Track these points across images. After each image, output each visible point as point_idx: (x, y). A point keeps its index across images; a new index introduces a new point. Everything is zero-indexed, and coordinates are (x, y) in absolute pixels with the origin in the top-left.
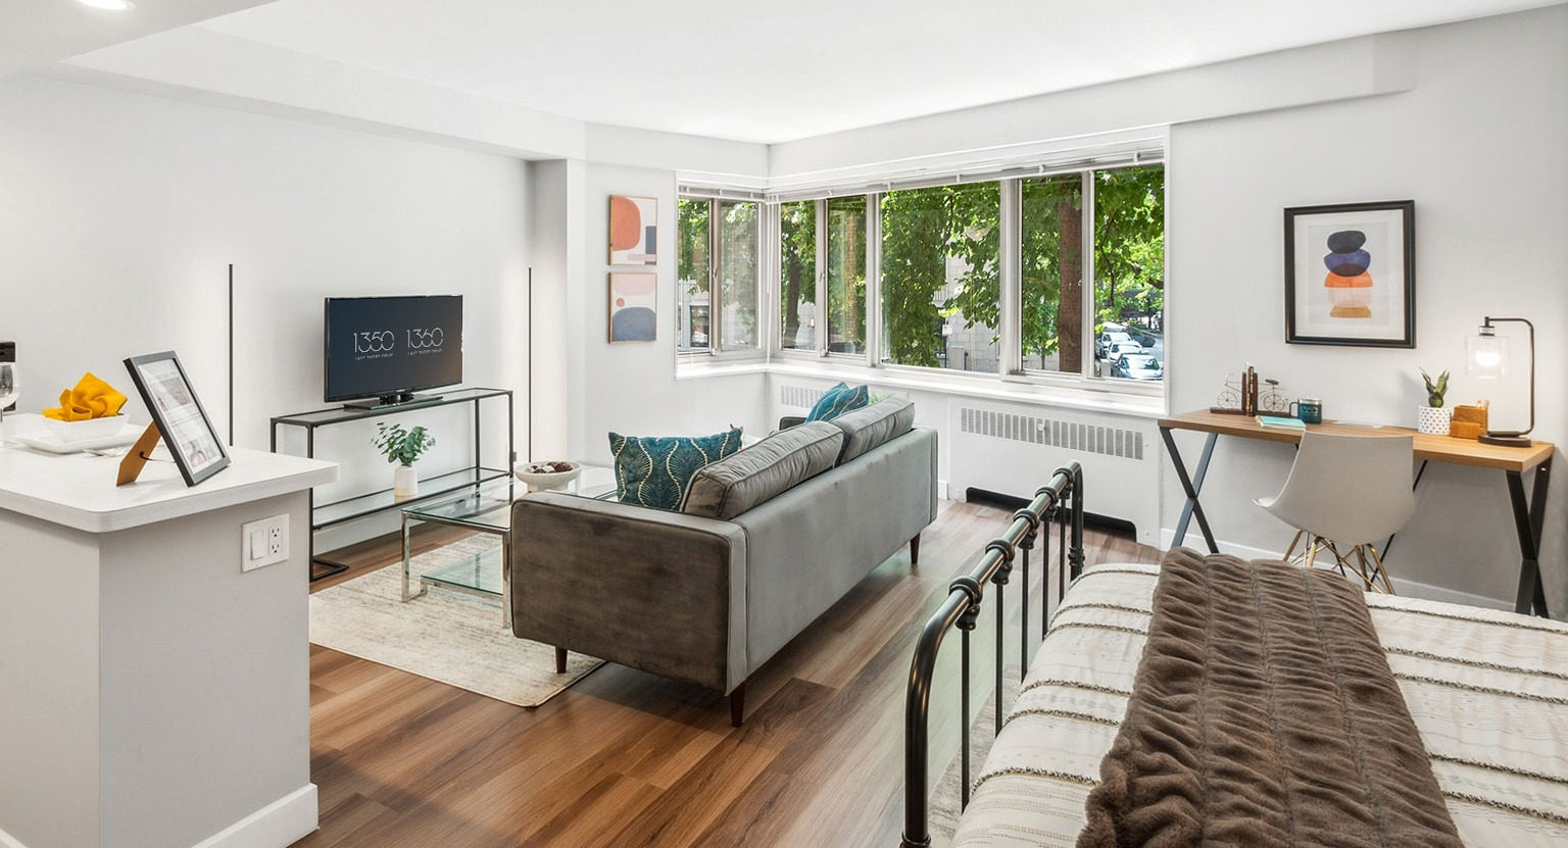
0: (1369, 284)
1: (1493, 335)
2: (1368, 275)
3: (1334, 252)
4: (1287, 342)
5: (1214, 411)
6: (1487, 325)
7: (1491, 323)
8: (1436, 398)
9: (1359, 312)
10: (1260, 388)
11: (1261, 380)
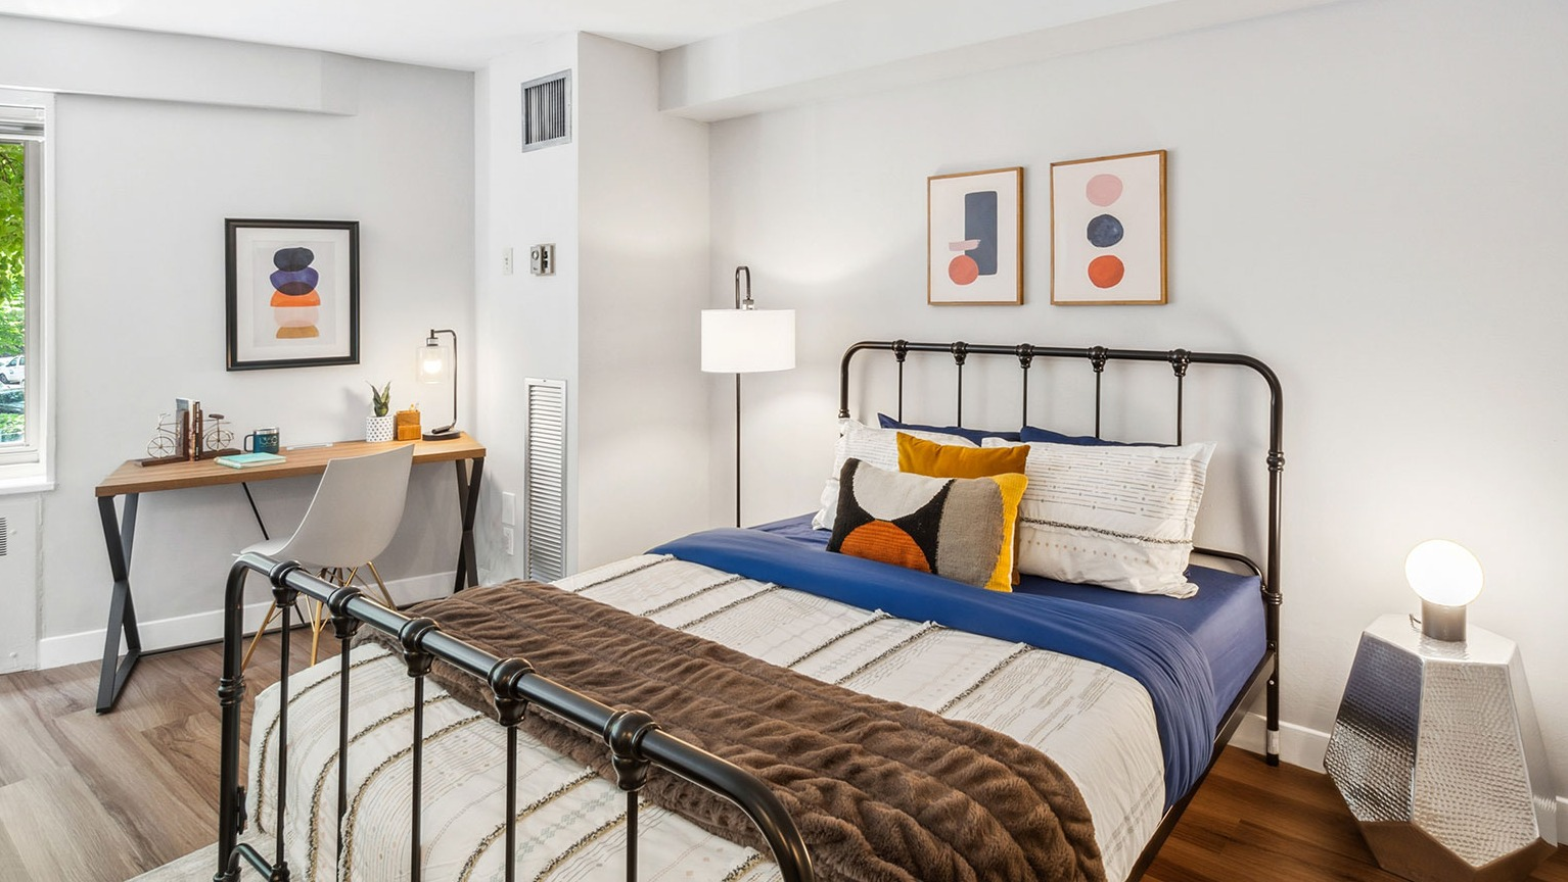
0: (317, 303)
1: (436, 345)
2: (316, 293)
3: (281, 269)
4: (228, 370)
5: (146, 464)
6: (432, 337)
7: (436, 335)
8: (381, 407)
9: (306, 331)
10: (205, 425)
11: (205, 417)
